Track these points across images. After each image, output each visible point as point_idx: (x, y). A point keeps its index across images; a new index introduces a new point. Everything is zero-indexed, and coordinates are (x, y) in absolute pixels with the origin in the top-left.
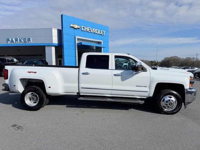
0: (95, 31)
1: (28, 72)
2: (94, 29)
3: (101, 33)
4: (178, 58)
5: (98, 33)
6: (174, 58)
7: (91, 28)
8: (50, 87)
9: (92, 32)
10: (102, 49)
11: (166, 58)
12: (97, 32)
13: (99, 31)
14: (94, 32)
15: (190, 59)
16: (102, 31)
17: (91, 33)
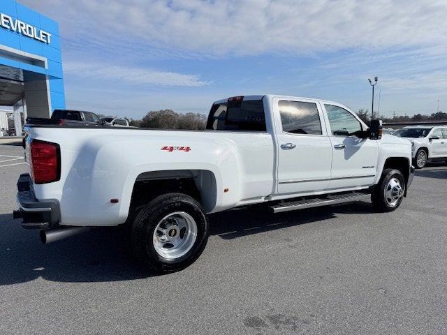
0: (23, 28)
1: (165, 148)
2: (20, 22)
3: (39, 36)
4: (173, 113)
5: (32, 36)
6: (165, 114)
7: (12, 17)
8: (226, 191)
9: (15, 29)
10: (48, 81)
11: (152, 113)
12: (30, 33)
13: (34, 31)
14: (20, 31)
15: (193, 116)
16: (41, 32)
17: (11, 33)
